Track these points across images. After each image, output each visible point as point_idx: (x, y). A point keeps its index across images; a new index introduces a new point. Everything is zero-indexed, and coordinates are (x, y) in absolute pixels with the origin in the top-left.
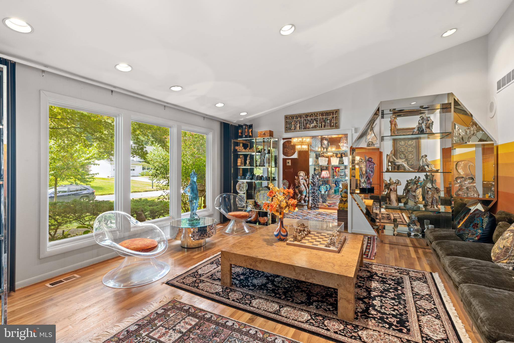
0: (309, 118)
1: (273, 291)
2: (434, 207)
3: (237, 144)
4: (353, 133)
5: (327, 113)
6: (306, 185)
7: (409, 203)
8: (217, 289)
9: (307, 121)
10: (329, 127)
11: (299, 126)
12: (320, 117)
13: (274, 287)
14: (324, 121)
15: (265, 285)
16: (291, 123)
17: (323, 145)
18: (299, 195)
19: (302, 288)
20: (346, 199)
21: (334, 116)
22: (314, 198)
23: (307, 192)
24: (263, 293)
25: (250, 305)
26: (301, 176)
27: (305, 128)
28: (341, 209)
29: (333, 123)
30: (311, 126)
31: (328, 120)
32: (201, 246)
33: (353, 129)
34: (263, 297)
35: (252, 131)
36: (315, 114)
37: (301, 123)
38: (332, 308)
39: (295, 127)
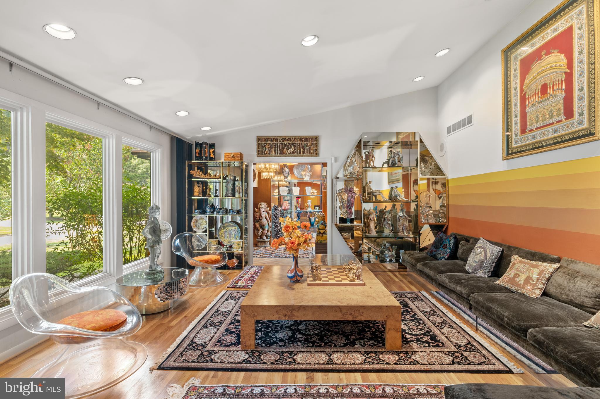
0: (286, 142)
1: (306, 340)
2: (404, 234)
3: (191, 168)
4: (333, 161)
5: (306, 139)
6: (268, 218)
7: (385, 231)
8: (241, 356)
9: (283, 145)
10: (308, 154)
11: (275, 150)
12: (298, 142)
13: (305, 337)
14: (303, 147)
15: (293, 336)
16: (265, 146)
17: (285, 173)
18: (261, 230)
19: (333, 330)
20: (323, 231)
21: (314, 142)
22: (277, 232)
23: (269, 226)
24: (298, 345)
25: (295, 362)
26: (262, 208)
27: (282, 153)
28: (319, 242)
29: (313, 150)
30: (289, 152)
31: (307, 146)
32: (169, 309)
33: (333, 158)
34: (303, 350)
35: (214, 152)
36: (293, 138)
37: (277, 147)
38: (375, 341)
39: (270, 151)
